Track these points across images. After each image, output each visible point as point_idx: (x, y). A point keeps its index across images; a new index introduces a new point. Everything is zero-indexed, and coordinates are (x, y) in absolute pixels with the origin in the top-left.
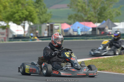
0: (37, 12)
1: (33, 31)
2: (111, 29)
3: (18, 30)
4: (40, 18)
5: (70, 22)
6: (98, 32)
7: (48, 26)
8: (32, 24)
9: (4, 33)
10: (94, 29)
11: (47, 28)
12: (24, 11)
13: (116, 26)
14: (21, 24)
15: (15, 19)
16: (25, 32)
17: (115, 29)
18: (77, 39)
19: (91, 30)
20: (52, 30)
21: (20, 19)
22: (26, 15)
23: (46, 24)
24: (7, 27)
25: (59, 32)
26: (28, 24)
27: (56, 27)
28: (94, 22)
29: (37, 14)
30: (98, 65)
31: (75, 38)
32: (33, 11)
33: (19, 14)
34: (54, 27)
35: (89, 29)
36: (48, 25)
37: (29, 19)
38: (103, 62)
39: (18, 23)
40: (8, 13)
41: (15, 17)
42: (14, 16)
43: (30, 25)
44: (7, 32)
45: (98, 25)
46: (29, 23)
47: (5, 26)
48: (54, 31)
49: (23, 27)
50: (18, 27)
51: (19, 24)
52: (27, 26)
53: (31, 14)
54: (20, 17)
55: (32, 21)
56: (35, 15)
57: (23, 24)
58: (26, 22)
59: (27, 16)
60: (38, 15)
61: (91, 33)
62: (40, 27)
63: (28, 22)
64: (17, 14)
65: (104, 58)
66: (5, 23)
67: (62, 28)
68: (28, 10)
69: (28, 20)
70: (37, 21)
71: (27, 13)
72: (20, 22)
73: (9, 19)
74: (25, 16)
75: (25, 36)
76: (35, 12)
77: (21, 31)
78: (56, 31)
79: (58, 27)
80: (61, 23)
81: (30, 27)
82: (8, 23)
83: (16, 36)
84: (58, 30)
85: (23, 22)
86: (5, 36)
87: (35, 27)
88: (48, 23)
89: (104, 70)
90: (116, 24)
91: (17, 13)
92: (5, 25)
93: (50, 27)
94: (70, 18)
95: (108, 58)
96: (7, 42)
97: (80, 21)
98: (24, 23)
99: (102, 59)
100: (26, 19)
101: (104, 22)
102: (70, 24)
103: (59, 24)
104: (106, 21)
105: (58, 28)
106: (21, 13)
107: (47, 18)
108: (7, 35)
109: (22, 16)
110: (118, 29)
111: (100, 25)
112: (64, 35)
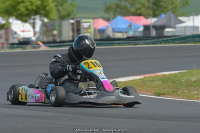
0: (54, 1)
1: (48, 31)
2: (175, 28)
3: (23, 31)
4: (59, 11)
5: (107, 16)
6: (153, 33)
7: (73, 24)
8: (46, 20)
9: (2, 35)
10: (147, 28)
11: (71, 27)
13: (182, 22)
14: (28, 21)
15: (20, 12)
16: (35, 33)
17: (181, 27)
18: (119, 44)
19: (141, 29)
20: (79, 30)
21: (27, 12)
22: (36, 7)
23: (68, 20)
24: (6, 26)
25: (90, 33)
26: (40, 20)
27: (85, 25)
28: (147, 16)
29: (55, 4)
30: (156, 87)
31: (117, 43)
33: (25, 4)
34: (83, 26)
35: (138, 28)
36: (72, 21)
37: (43, 12)
38: (163, 82)
39: (24, 19)
40: (7, 3)
41: (19, 10)
42: (18, 7)
43: (43, 21)
44: (7, 33)
45: (152, 21)
46: (42, 19)
47: (4, 25)
48: (82, 31)
49: (32, 24)
50: (23, 26)
51: (26, 21)
52: (38, 23)
53: (45, 4)
54: (27, 9)
55: (46, 16)
56: (51, 5)
57: (31, 21)
58: (37, 17)
59: (38, 8)
60: (56, 6)
61: (141, 35)
62: (60, 26)
63: (41, 17)
64: (22, 5)
65: (163, 75)
66: (2, 20)
67: (95, 26)
69: (40, 14)
70: (54, 15)
71: (39, 3)
72: (28, 18)
73: (9, 12)
74: (34, 8)
76: (50, 1)
77: (30, 31)
78: (85, 31)
79: (88, 24)
80: (93, 18)
81: (44, 25)
82: (8, 20)
83: (21, 40)
84: (89, 31)
85: (33, 17)
86: (2, 41)
87: (52, 25)
88: (72, 19)
89: (164, 95)
90: (182, 18)
91: (23, 2)
92: (3, 22)
93: (75, 25)
94: (108, 9)
95: (171, 75)
96: (7, 50)
97: (124, 15)
98: (34, 19)
99: (160, 76)
100: (36, 12)
101: (163, 15)
102: (108, 20)
103: (91, 20)
104: (165, 14)
105: (89, 27)
106: (28, 3)
107: (70, 10)
108: (7, 39)
109: (30, 8)
110: (185, 27)
111: (156, 22)
112: (98, 37)
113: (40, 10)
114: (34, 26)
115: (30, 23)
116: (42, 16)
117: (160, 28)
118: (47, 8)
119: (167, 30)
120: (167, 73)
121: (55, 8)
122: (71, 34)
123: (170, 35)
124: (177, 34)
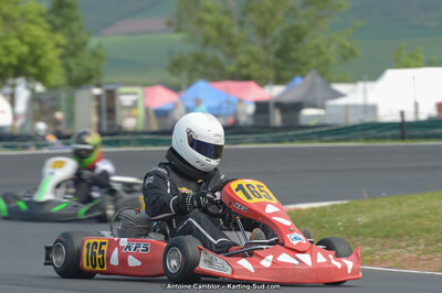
0: (58, 46)
1: (43, 112)
2: (323, 107)
4: (68, 69)
5: (174, 80)
6: (277, 118)
7: (98, 98)
8: (39, 88)
10: (262, 107)
11: (94, 104)
12: (13, 42)
13: (339, 95)
16: (15, 117)
17: (337, 107)
19: (251, 109)
20: (111, 111)
22: (19, 58)
23: (88, 88)
25: (136, 117)
26: (28, 88)
27: (126, 100)
28: (262, 82)
29: (58, 52)
32: (44, 44)
34: (120, 101)
36: (97, 91)
37: (32, 70)
43: (33, 90)
45: (274, 92)
46: (31, 85)
48: (120, 113)
49: (9, 98)
52: (23, 94)
53: (38, 52)
55: (40, 78)
56: (51, 55)
57: (7, 90)
58: (21, 82)
59: (22, 61)
60: (62, 57)
62: (71, 101)
63: (28, 81)
67: (148, 103)
68: (27, 39)
69: (27, 75)
71: (24, 49)
74: (14, 61)
75: (17, 131)
76: (49, 46)
77: (3, 112)
78: (125, 113)
79: (132, 98)
80: (145, 85)
81: (35, 98)
84: (134, 112)
85: (10, 81)
87: (53, 99)
88: (98, 86)
90: (339, 87)
93: (104, 100)
94: (176, 66)
95: (313, 209)
97: (212, 78)
98: (14, 86)
100: (18, 71)
101: (298, 80)
102: (176, 89)
103: (138, 90)
104: (303, 76)
105: (135, 105)
107: (93, 66)
109: (5, 60)
110: (347, 107)
111: (283, 94)
112: (155, 127)
113: (26, 67)
114: (12, 100)
115: (5, 95)
116: (31, 78)
117: (291, 109)
118: (43, 62)
119: (307, 112)
120: (304, 206)
121: (58, 62)
122: (94, 119)
123: (312, 123)
124: (329, 121)
